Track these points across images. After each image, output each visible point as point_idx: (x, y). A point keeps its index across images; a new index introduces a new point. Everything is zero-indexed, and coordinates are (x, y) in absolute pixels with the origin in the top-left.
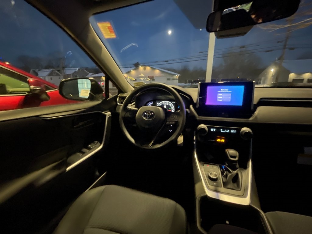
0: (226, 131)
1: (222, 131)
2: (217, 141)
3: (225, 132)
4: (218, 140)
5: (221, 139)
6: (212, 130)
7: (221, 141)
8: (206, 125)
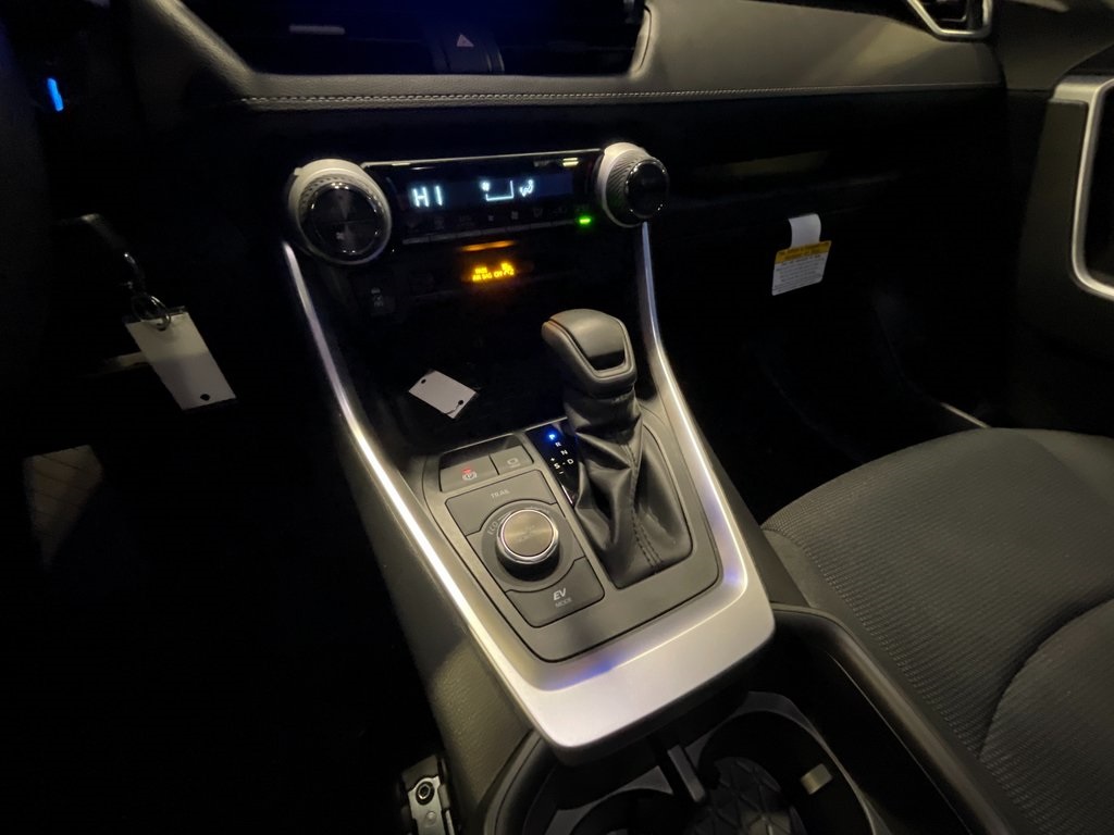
0: (517, 194)
1: (492, 192)
2: (471, 284)
3: (512, 197)
4: (480, 274)
5: (491, 260)
6: (420, 197)
7: (498, 274)
8: (358, 161)
